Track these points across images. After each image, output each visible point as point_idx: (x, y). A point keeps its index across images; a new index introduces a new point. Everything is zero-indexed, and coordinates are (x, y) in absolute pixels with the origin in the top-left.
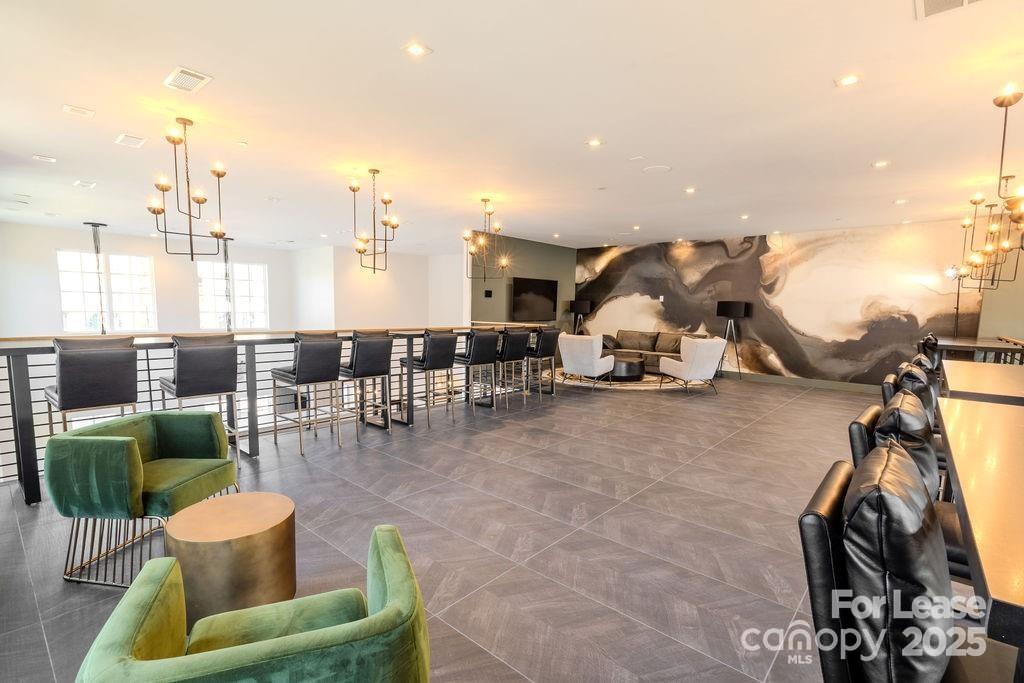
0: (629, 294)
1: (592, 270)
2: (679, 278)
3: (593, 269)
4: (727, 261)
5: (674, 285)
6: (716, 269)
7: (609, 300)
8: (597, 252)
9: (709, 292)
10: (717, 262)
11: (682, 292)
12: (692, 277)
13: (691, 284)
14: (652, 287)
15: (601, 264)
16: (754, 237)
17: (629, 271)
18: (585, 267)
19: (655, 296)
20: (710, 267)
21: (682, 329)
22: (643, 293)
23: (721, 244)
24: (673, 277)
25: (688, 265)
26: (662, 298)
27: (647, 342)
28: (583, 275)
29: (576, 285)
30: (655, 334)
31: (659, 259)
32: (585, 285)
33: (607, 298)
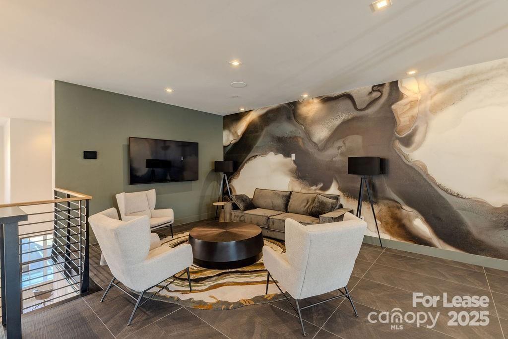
0: (264, 153)
1: (235, 134)
2: (308, 135)
3: (236, 132)
4: (356, 113)
5: (304, 143)
6: (345, 123)
7: (249, 159)
8: (237, 117)
9: (339, 148)
10: (344, 116)
11: (311, 149)
12: (321, 133)
13: (320, 141)
14: (284, 146)
15: (241, 127)
16: (382, 85)
17: (264, 132)
18: (230, 131)
19: (288, 155)
20: (338, 122)
21: (314, 188)
22: (278, 151)
23: (348, 96)
24: (302, 135)
25: (316, 121)
26: (293, 157)
27: (280, 202)
28: (229, 138)
29: (224, 147)
30: (288, 193)
31: (289, 118)
32: (230, 147)
33: (247, 158)
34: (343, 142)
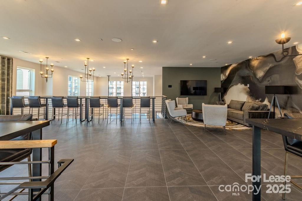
0: (237, 84)
1: (225, 75)
2: (255, 75)
3: (226, 75)
4: (276, 64)
5: (253, 79)
6: (271, 69)
7: (231, 87)
8: (226, 68)
9: (268, 81)
10: (271, 65)
11: (256, 82)
12: (260, 74)
13: (260, 78)
14: (245, 80)
15: (228, 72)
16: (288, 48)
17: (236, 74)
18: (223, 74)
19: (246, 85)
20: (268, 68)
21: (257, 101)
22: (242, 83)
23: (272, 55)
24: (252, 75)
25: (259, 68)
26: (248, 85)
27: (239, 106)
28: (223, 77)
29: (221, 81)
30: (243, 103)
31: (246, 67)
32: (223, 81)
33: (230, 86)
34: (270, 78)
